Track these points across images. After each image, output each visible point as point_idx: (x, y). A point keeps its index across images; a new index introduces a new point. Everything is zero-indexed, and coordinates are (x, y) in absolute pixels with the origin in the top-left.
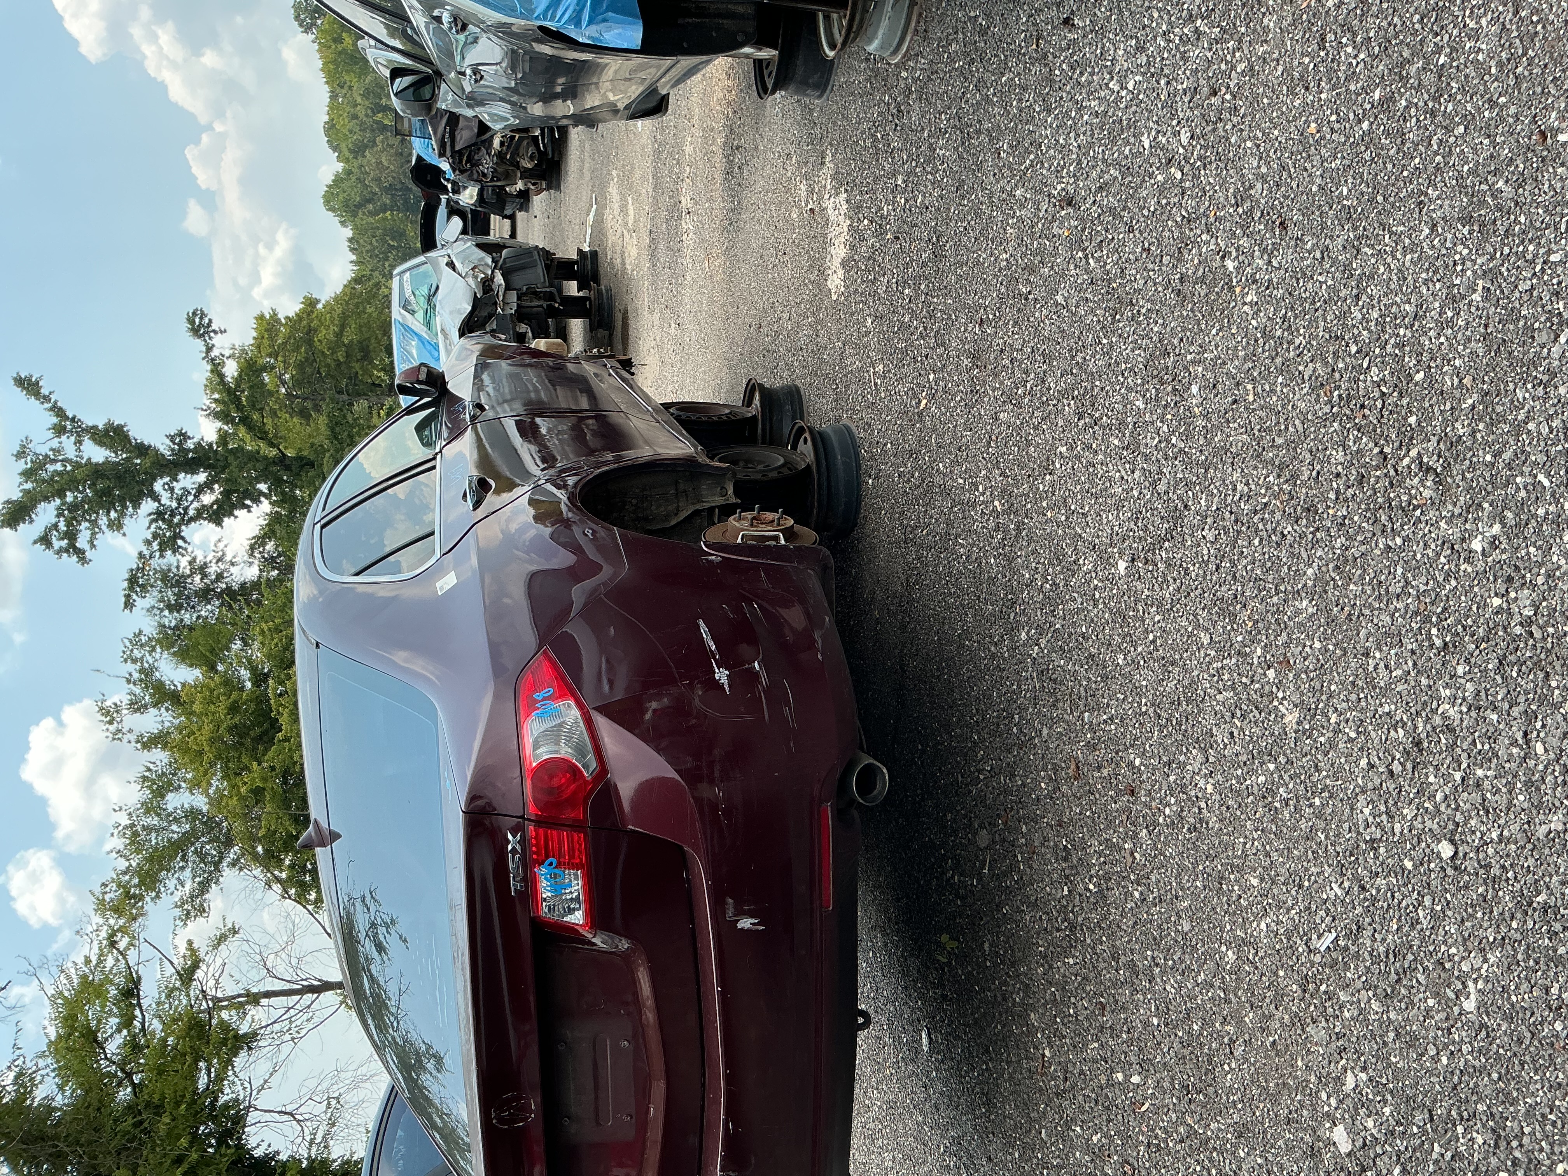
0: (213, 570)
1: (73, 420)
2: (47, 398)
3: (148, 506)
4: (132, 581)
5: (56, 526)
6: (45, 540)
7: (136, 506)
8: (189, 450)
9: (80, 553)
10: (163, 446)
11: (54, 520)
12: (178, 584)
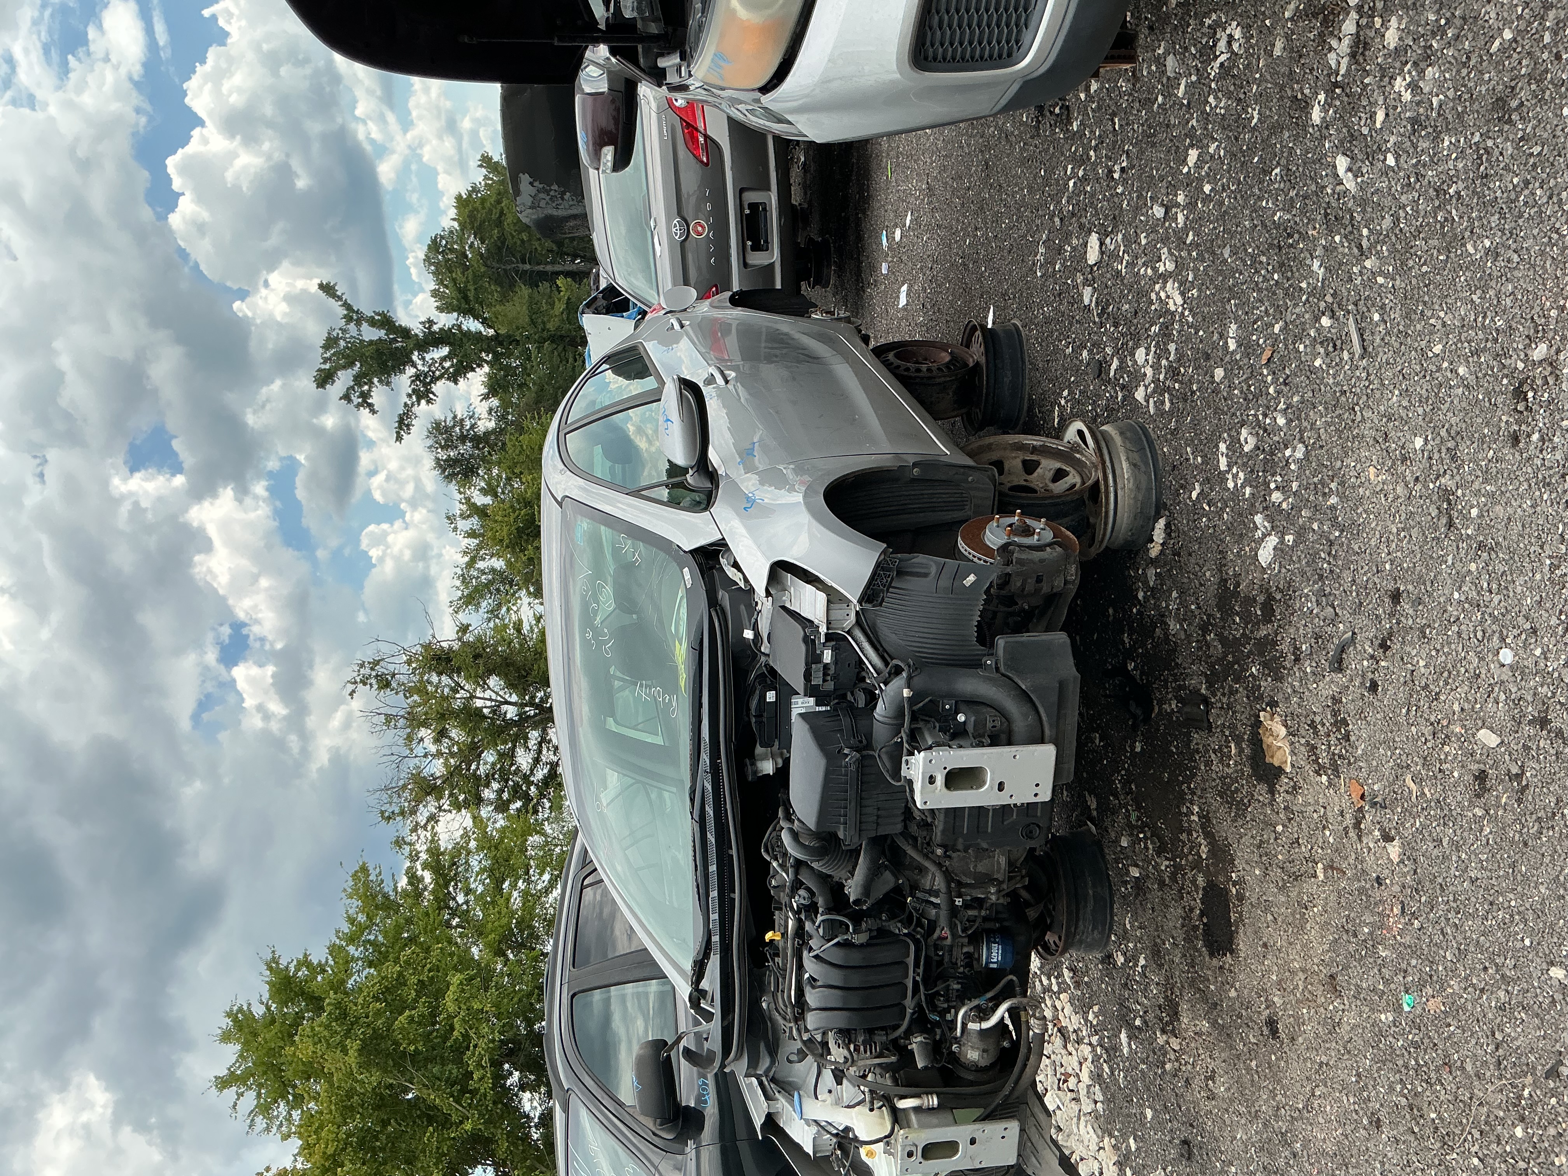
0: (468, 424)
1: (357, 312)
2: (340, 298)
3: (410, 371)
4: (401, 422)
5: (352, 388)
6: (347, 397)
7: (402, 372)
8: (435, 332)
9: (370, 406)
10: (417, 329)
11: (352, 383)
12: (446, 432)
